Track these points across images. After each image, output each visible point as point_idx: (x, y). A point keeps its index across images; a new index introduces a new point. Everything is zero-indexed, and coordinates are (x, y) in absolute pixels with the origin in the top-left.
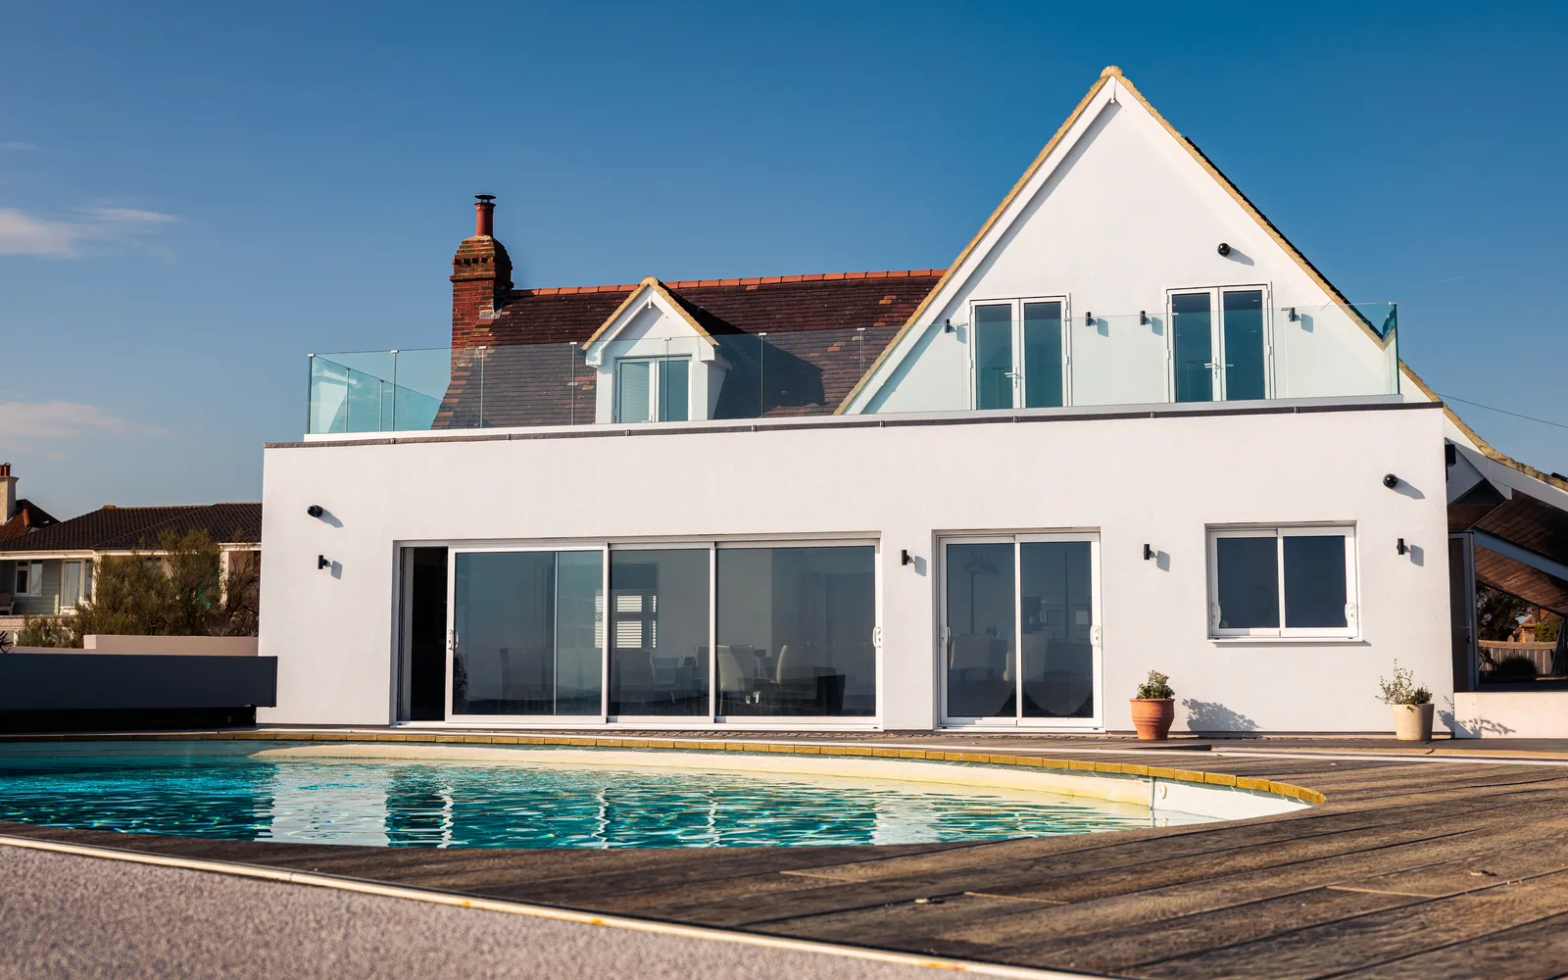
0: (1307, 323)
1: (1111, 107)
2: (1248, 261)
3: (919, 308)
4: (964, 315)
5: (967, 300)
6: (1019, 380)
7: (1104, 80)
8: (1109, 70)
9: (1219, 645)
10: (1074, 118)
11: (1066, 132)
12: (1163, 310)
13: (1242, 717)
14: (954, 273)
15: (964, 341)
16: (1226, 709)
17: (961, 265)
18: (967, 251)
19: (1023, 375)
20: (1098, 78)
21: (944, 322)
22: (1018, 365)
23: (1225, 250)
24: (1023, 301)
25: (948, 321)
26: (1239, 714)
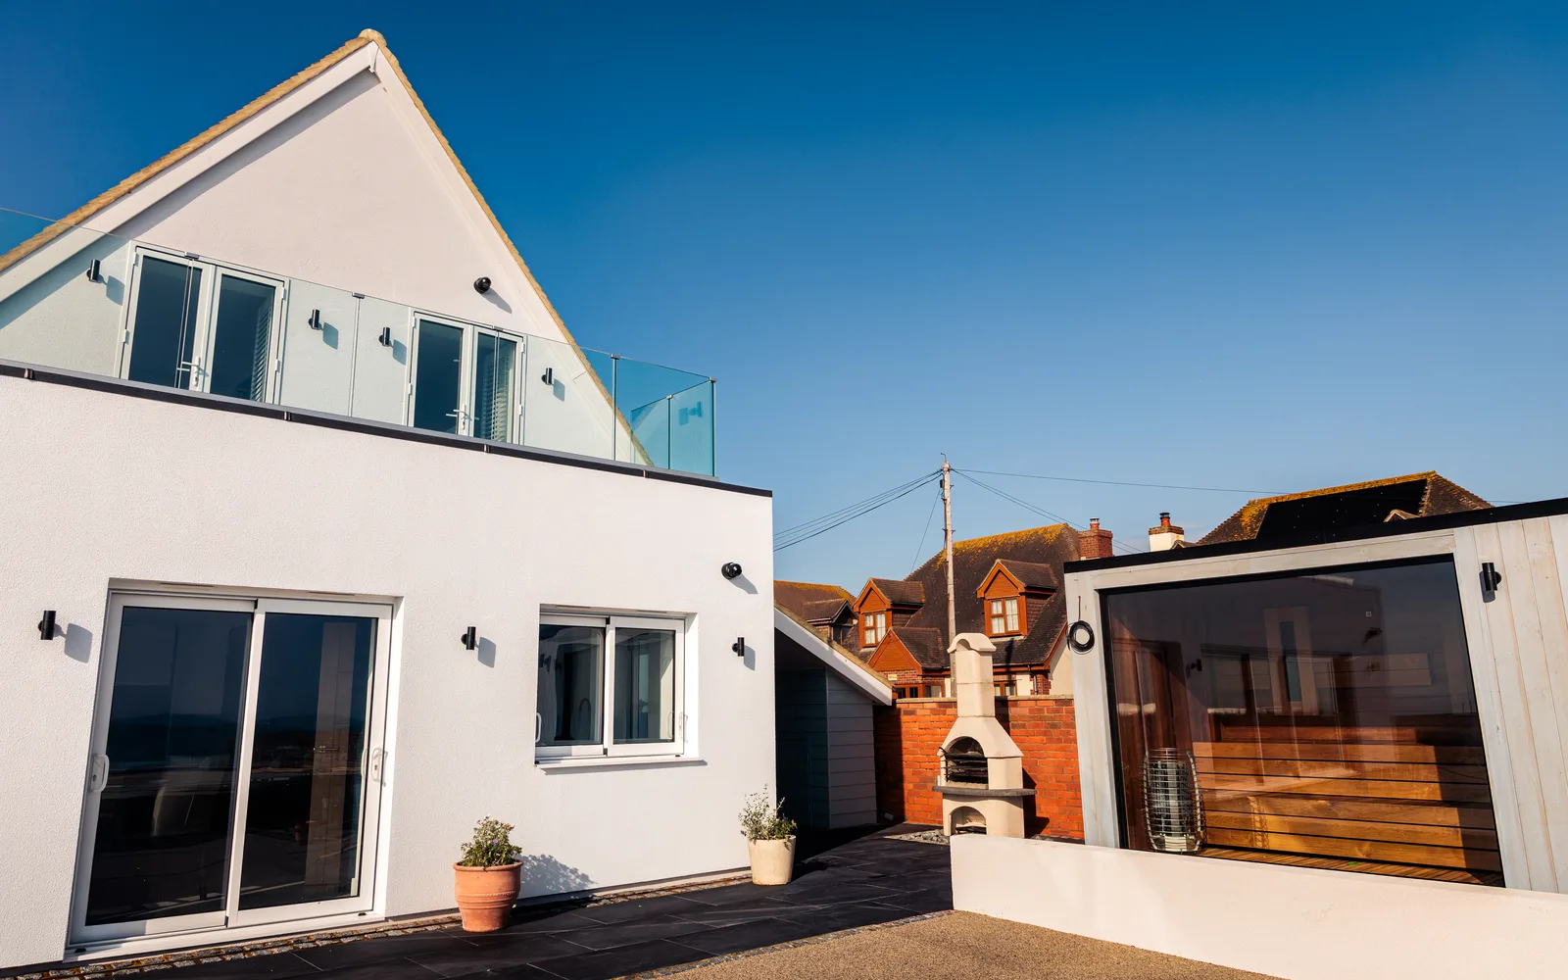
0: (559, 391)
1: (367, 75)
2: (504, 306)
3: (47, 229)
4: (124, 265)
5: (130, 245)
6: (201, 377)
7: (363, 42)
8: (368, 33)
9: (549, 771)
10: (321, 69)
11: (309, 80)
12: (408, 336)
13: (574, 871)
14: (118, 199)
15: (119, 300)
16: (556, 862)
17: (129, 192)
18: (142, 175)
19: (209, 371)
20: (355, 35)
21: (88, 262)
22: (202, 355)
23: (483, 286)
24: (221, 271)
25: (98, 263)
26: (571, 868)
